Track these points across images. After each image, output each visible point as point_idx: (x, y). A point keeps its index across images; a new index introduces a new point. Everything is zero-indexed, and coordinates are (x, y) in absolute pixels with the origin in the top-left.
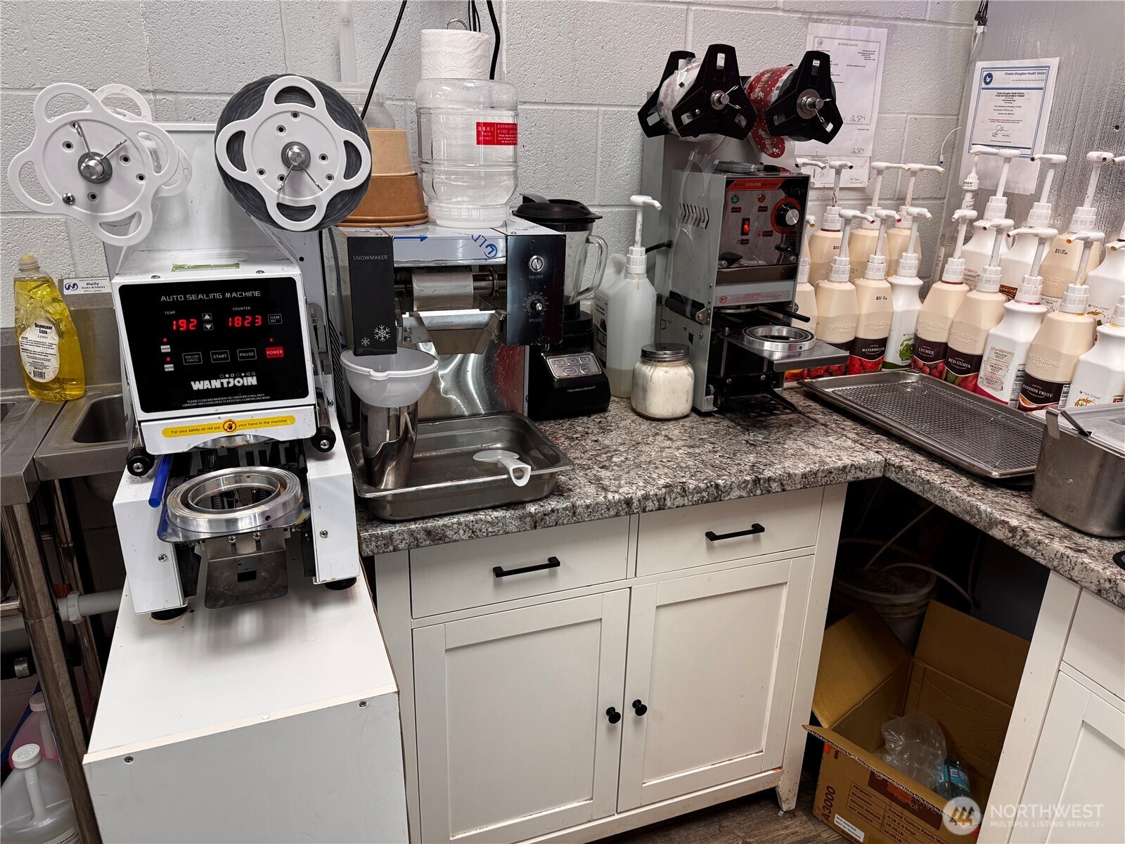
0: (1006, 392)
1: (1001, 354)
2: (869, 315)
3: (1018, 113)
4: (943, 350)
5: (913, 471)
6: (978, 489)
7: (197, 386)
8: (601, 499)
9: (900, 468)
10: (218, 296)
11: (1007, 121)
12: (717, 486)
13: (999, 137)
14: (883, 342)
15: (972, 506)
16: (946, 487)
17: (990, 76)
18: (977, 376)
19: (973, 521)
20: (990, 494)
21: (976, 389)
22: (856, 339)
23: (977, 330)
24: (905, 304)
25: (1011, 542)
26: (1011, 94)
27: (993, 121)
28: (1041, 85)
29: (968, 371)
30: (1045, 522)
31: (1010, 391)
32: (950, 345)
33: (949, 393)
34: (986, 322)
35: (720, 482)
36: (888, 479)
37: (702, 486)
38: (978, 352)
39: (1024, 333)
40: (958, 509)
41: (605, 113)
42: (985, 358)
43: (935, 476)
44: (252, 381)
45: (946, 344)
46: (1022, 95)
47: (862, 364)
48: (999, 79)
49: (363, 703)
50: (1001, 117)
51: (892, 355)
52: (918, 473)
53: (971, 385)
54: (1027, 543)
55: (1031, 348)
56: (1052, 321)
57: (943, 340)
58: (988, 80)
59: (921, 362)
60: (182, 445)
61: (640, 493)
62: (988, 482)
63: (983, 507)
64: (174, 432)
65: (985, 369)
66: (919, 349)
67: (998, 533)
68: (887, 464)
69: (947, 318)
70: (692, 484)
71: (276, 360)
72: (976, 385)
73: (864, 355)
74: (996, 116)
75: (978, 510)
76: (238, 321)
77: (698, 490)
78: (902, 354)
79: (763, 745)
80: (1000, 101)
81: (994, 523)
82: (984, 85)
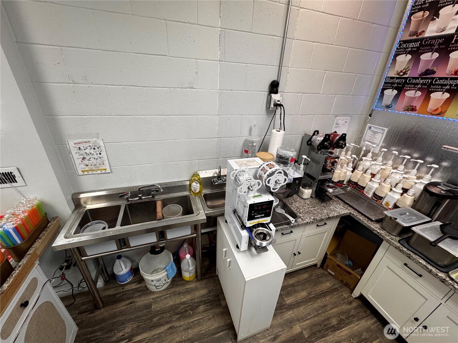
0: (370, 195)
1: (370, 188)
2: (342, 176)
3: (376, 137)
4: (356, 184)
5: (356, 216)
6: (370, 222)
7: (256, 217)
8: (303, 222)
9: (353, 214)
10: (262, 204)
11: (373, 137)
12: (322, 219)
13: (371, 140)
14: (344, 181)
15: (369, 226)
16: (364, 220)
17: (371, 127)
18: (363, 191)
19: (369, 228)
20: (372, 223)
21: (363, 193)
22: (339, 180)
23: (365, 182)
24: (349, 173)
25: (377, 234)
26: (375, 133)
27: (370, 136)
28: (383, 133)
29: (361, 189)
30: (384, 231)
31: (371, 195)
32: (358, 183)
33: (356, 192)
34: (367, 181)
35: (323, 218)
36: (350, 216)
37: (320, 219)
38: (364, 186)
39: (376, 186)
40: (366, 225)
41: (295, 136)
42: (366, 188)
43: (361, 218)
44: (263, 215)
45: (357, 183)
46: (378, 133)
47: (339, 185)
48: (372, 128)
49: (282, 269)
50: (372, 136)
51: (345, 183)
52: (357, 216)
53: (362, 192)
54: (381, 236)
55: (376, 189)
56: (382, 185)
57: (356, 181)
58: (370, 128)
59: (351, 185)
60: (251, 225)
61: (310, 221)
62: (371, 220)
63: (372, 227)
64: (251, 224)
65: (365, 190)
66: (350, 182)
67: (375, 232)
68: (350, 213)
69: (358, 178)
70: (318, 219)
71: (268, 212)
72: (363, 192)
73: (340, 183)
74: (371, 136)
75: (371, 227)
76: (264, 207)
77: (319, 220)
78: (347, 182)
79: (317, 257)
80: (372, 133)
81: (374, 230)
82: (369, 129)
